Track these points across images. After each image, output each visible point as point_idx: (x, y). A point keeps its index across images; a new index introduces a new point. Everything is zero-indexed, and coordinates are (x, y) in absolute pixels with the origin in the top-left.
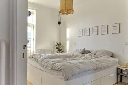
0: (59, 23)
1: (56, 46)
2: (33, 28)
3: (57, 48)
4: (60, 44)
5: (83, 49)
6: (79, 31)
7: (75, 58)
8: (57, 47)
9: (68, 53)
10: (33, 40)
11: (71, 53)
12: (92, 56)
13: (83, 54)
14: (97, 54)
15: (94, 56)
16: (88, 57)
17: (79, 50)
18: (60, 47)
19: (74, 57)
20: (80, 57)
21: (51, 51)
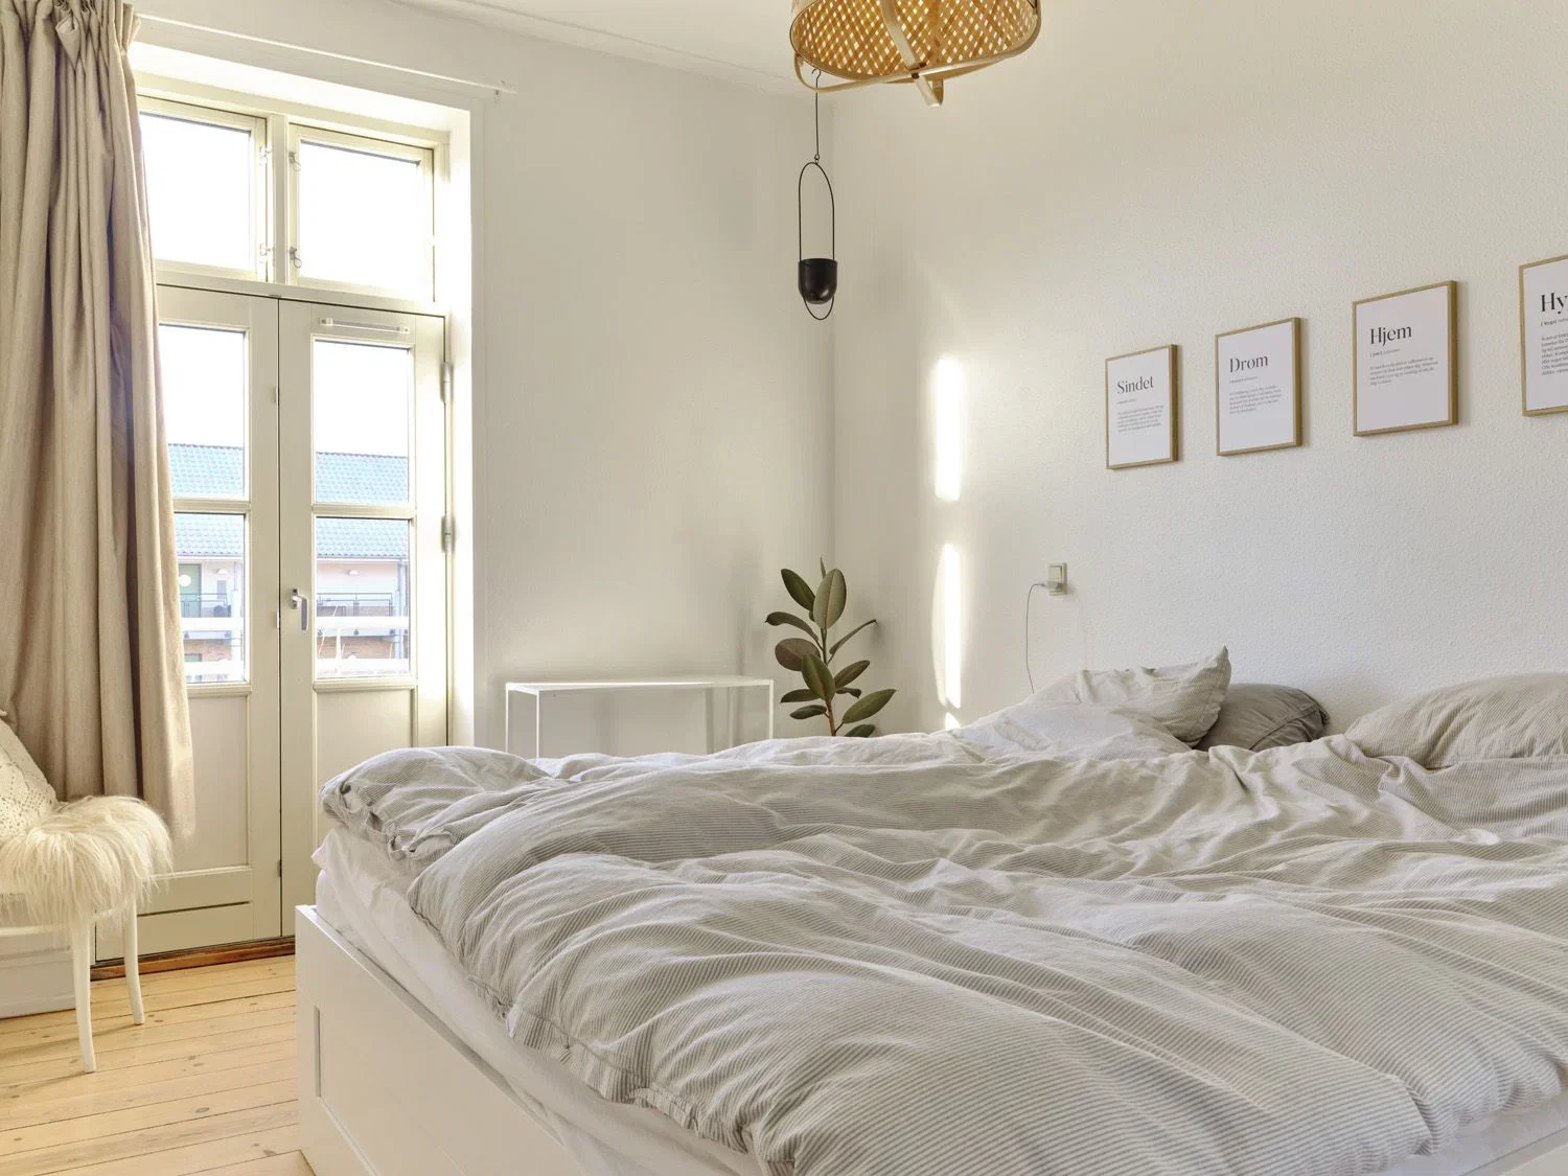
0: (818, 279)
1: (775, 619)
2: (446, 366)
3: (788, 656)
4: (837, 584)
5: (1206, 658)
6: (1126, 388)
7: (1085, 837)
8: (786, 632)
9: (951, 723)
10: (447, 534)
11: (1007, 728)
12: (1368, 789)
13: (1202, 743)
14: (1465, 749)
15: (1425, 802)
16: (1314, 808)
17: (1125, 679)
18: (835, 633)
19: (1063, 818)
20: (1160, 801)
21: (709, 691)
